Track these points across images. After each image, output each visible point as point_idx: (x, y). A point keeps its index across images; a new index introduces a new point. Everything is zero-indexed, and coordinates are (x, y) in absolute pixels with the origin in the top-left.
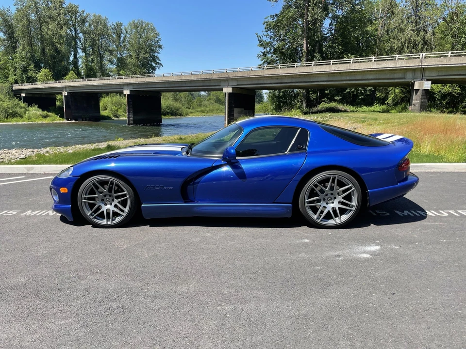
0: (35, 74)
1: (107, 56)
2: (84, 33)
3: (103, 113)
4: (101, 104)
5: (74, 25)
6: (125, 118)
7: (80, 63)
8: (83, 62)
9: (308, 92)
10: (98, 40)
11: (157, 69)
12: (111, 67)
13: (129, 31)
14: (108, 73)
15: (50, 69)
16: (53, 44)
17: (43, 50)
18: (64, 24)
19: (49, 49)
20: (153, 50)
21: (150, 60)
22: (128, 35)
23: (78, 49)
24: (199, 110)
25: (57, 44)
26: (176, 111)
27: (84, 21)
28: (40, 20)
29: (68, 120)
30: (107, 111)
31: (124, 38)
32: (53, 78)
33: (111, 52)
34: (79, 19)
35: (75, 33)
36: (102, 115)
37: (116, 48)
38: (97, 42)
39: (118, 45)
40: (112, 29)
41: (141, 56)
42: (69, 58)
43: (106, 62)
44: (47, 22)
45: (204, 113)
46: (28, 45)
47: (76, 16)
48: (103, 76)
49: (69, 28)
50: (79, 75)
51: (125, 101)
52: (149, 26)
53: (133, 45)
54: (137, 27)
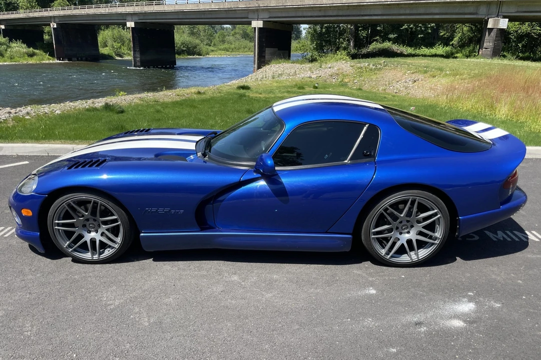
3: (104, 51)
4: (100, 39)
6: (130, 58)
9: (357, 28)
29: (60, 60)
30: (107, 48)
36: (102, 54)
51: (129, 35)
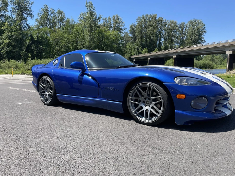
0: (141, 51)
1: (175, 40)
2: (165, 30)
5: (160, 27)
7: (162, 44)
10: (171, 33)
11: (202, 43)
12: (176, 45)
13: (188, 26)
15: (148, 48)
16: (150, 37)
17: (146, 40)
18: (156, 27)
19: (148, 40)
20: (200, 34)
21: (198, 39)
22: (188, 29)
23: (161, 38)
25: (152, 37)
26: (208, 66)
27: (165, 25)
28: (146, 27)
31: (185, 30)
32: (148, 52)
33: (177, 38)
34: (163, 24)
35: (161, 31)
37: (180, 36)
39: (182, 34)
40: (180, 26)
41: (193, 38)
42: (156, 42)
43: (174, 43)
44: (149, 28)
46: (140, 38)
49: (158, 29)
52: (200, 21)
53: (189, 33)
54: (193, 23)
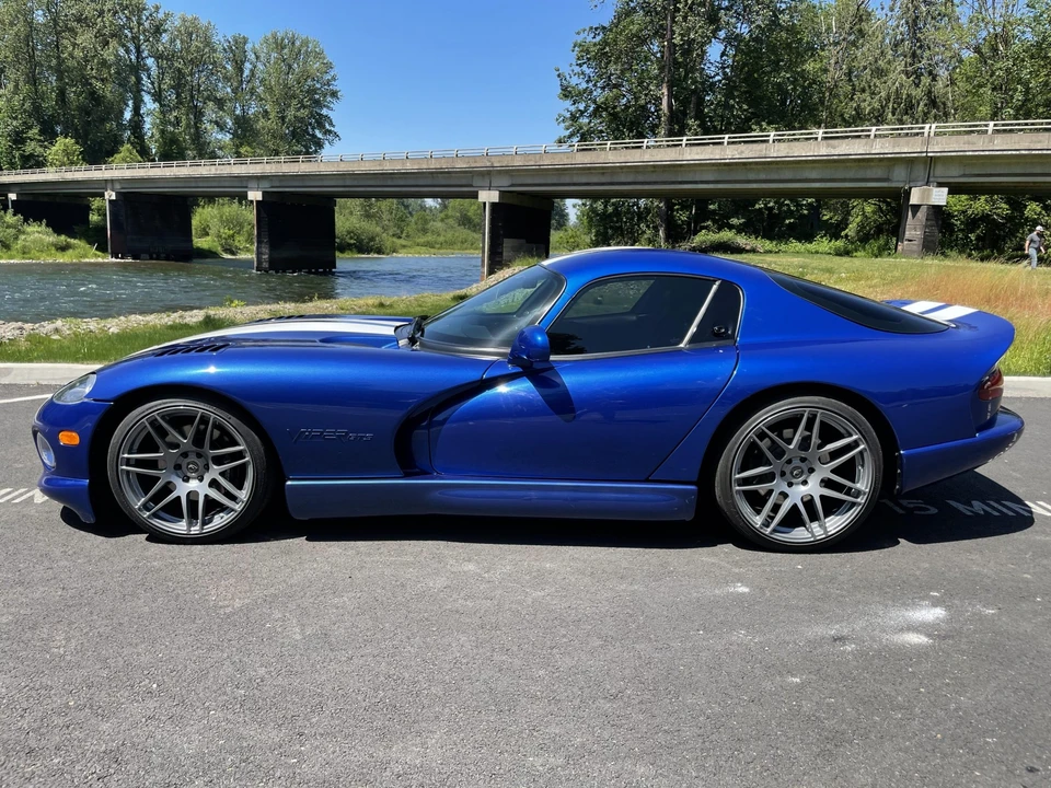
0: (41, 150)
1: (210, 112)
2: (158, 57)
3: (201, 243)
4: (195, 222)
5: (135, 39)
6: (251, 256)
7: (147, 126)
8: (153, 124)
9: (670, 207)
10: (192, 74)
11: (327, 144)
12: (219, 137)
13: (262, 55)
14: (214, 152)
15: (78, 138)
16: (86, 82)
17: (62, 94)
18: (113, 35)
19: (75, 92)
20: (317, 103)
21: (310, 124)
22: (262, 65)
23: (143, 93)
24: (421, 240)
25: (93, 81)
26: (368, 243)
27: (158, 30)
28: (56, 24)
29: (117, 258)
30: (209, 238)
31: (252, 71)
32: (83, 159)
33: (220, 103)
34: (147, 24)
35: (137, 58)
36: (198, 249)
37: (231, 95)
38: (189, 78)
39: (237, 88)
40: (224, 49)
41: (290, 114)
42: (122, 113)
43: (209, 127)
44: (72, 30)
45: (433, 247)
46: (27, 81)
47: (140, 18)
48: (201, 156)
49: (124, 46)
50: (144, 153)
51: (251, 215)
52: (310, 45)
53: (271, 88)
54: (283, 49)
